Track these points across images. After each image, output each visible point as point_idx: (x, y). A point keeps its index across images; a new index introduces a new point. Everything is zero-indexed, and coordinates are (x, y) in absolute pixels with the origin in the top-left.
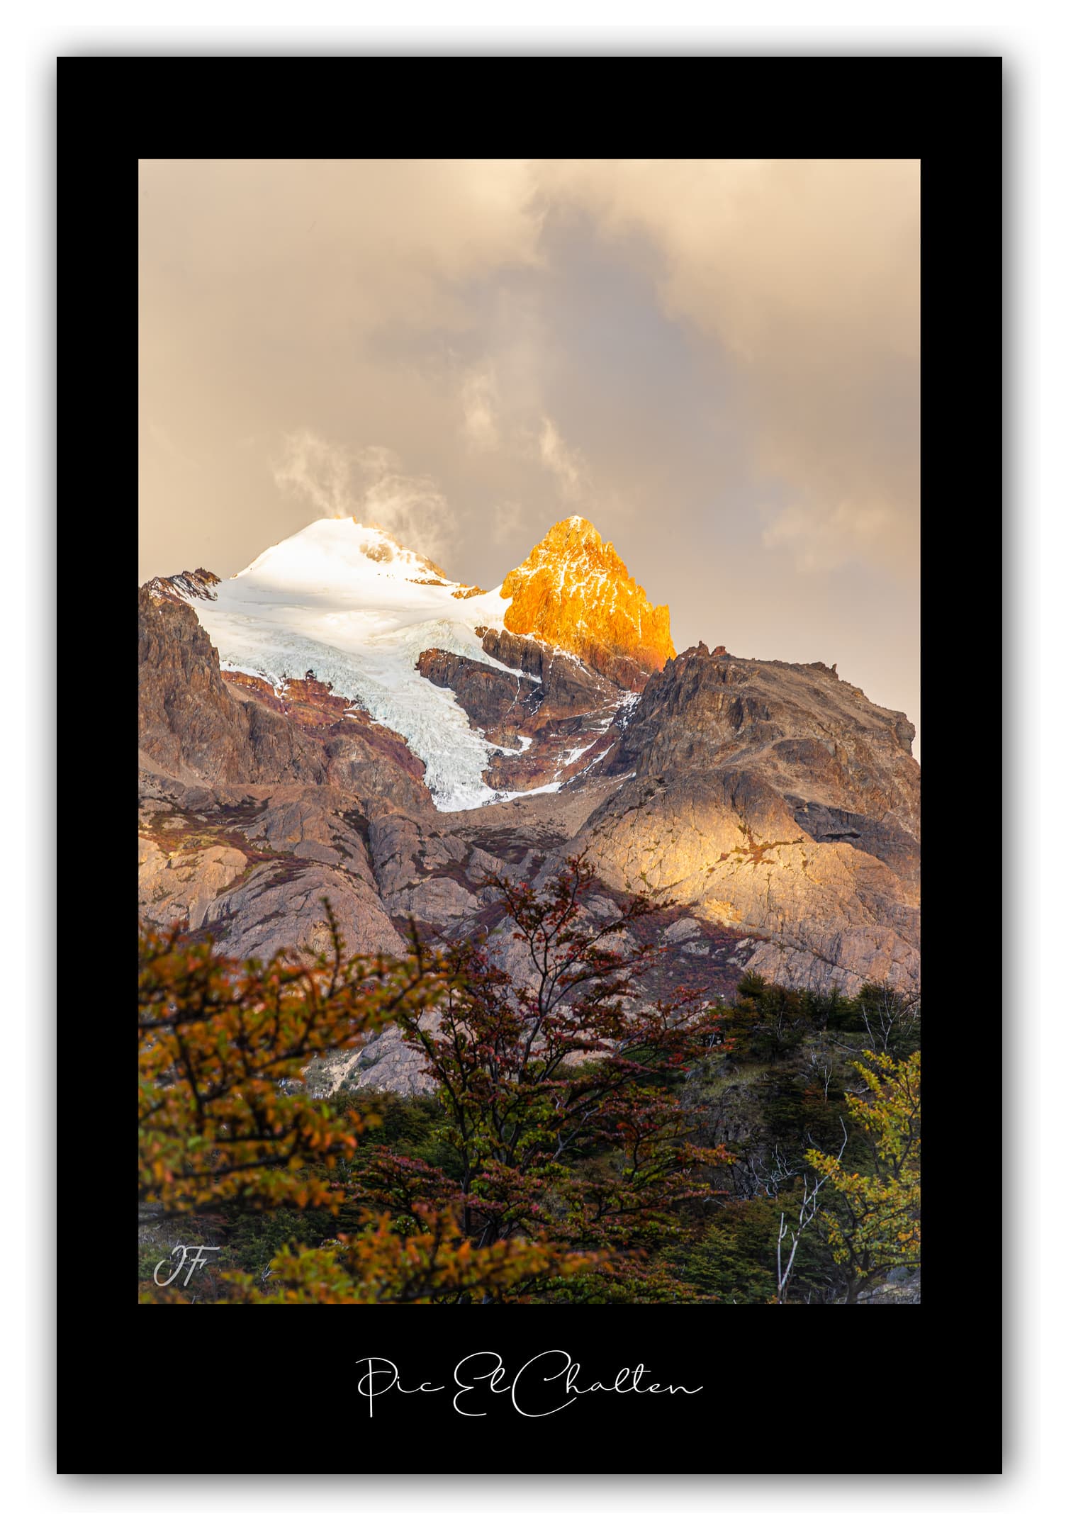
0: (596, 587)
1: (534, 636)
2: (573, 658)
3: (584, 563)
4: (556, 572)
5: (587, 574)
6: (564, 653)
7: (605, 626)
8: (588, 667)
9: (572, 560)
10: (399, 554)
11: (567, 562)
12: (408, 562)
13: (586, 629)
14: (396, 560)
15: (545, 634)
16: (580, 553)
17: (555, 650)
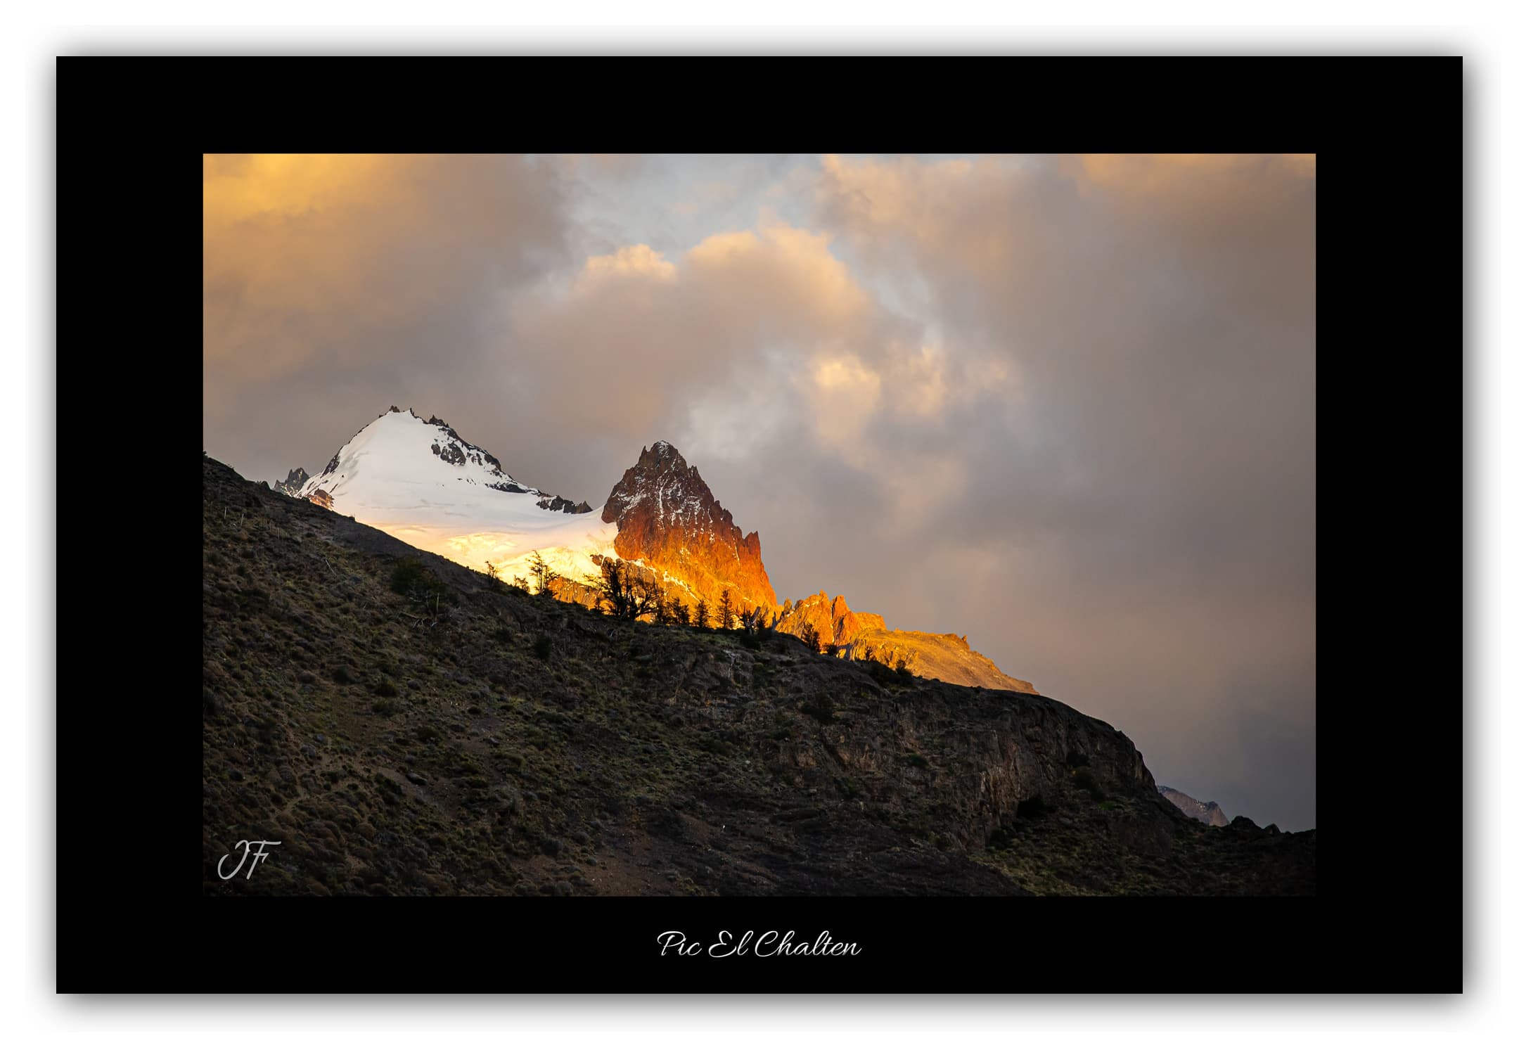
0: (692, 514)
1: (642, 562)
2: (681, 583)
3: (677, 490)
4: (655, 500)
5: (682, 501)
6: (672, 579)
7: (706, 554)
8: (696, 592)
9: (666, 487)
10: (469, 455)
11: (662, 488)
12: (480, 464)
13: (690, 556)
14: (469, 460)
15: (653, 561)
16: (672, 480)
17: (664, 576)
